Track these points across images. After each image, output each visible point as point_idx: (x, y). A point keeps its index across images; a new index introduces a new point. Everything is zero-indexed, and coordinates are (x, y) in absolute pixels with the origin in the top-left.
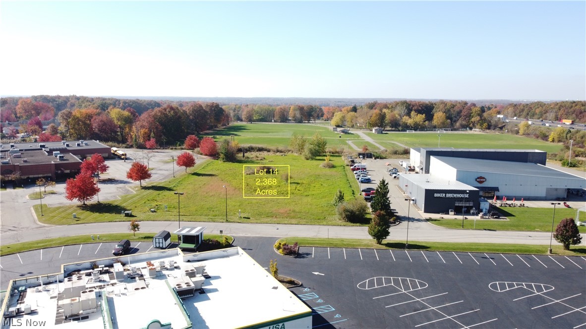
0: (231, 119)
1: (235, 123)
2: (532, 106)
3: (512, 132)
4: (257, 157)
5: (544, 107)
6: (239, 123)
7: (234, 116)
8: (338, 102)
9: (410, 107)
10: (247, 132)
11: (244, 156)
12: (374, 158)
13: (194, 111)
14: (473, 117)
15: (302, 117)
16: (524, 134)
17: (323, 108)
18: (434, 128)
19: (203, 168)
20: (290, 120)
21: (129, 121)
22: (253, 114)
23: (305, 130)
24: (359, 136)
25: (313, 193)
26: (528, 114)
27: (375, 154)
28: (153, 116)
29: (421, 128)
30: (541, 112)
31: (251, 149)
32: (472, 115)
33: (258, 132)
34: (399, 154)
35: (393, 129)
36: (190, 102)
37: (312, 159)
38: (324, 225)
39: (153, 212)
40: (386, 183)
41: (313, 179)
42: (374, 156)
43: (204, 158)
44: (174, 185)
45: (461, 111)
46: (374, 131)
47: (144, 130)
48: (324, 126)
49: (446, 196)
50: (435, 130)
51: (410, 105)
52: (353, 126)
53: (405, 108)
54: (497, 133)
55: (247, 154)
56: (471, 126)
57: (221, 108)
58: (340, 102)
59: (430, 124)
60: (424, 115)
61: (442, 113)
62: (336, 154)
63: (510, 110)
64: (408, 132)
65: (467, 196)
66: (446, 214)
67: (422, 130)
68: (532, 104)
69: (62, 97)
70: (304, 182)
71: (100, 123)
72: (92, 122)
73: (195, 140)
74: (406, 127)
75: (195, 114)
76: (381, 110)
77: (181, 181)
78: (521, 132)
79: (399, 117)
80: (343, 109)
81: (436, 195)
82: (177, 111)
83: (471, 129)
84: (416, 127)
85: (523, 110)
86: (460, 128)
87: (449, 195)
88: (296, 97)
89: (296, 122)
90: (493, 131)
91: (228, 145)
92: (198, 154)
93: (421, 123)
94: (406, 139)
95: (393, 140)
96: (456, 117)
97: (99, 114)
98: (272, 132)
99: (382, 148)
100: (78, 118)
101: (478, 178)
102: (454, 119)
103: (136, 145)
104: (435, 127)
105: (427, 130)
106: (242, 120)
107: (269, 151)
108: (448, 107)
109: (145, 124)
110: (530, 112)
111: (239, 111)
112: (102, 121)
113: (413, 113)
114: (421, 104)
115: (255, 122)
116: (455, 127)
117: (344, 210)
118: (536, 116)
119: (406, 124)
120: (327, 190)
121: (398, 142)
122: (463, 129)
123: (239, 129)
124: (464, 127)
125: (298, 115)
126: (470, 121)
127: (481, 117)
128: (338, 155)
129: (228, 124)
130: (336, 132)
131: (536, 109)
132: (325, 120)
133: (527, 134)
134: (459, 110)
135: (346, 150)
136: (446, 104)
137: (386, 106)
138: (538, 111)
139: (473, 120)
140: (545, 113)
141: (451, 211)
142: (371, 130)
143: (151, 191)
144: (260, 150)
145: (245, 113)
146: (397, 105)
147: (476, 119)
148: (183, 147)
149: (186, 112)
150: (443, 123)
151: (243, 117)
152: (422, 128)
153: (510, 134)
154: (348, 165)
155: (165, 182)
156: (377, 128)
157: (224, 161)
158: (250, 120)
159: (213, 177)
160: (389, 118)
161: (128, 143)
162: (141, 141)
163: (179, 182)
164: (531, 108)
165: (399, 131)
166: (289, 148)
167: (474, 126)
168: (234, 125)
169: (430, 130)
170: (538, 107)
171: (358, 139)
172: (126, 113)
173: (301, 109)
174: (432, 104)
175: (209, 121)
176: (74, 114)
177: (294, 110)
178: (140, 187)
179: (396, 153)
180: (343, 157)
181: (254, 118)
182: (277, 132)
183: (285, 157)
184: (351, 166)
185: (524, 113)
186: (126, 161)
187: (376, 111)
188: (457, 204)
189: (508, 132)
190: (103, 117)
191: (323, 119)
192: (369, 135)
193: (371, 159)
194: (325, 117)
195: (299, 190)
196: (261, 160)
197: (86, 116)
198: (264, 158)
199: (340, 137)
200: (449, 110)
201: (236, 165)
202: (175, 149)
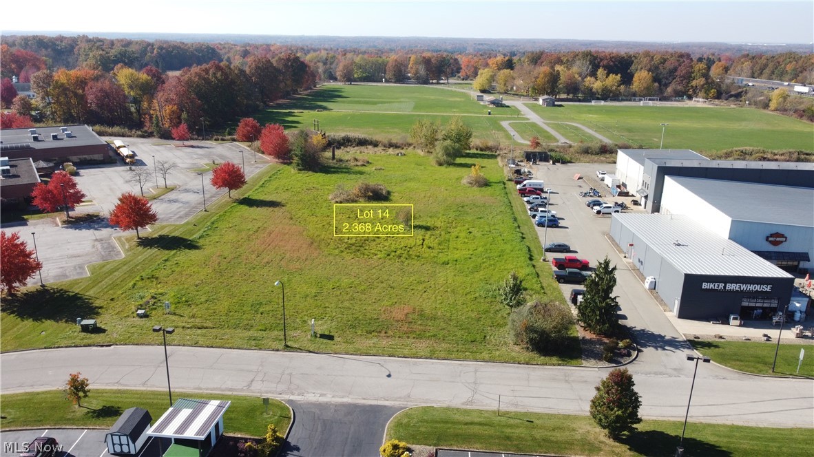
0: (320, 76)
1: (326, 84)
2: (781, 60)
3: (756, 103)
4: (356, 160)
5: (800, 63)
6: (331, 85)
7: (325, 72)
8: (479, 44)
9: (597, 61)
10: (343, 102)
11: (333, 158)
12: (551, 162)
13: (257, 68)
14: (694, 79)
15: (427, 74)
16: (776, 110)
17: (459, 57)
18: (632, 96)
19: (262, 186)
20: (409, 78)
21: (148, 90)
22: (353, 70)
23: (432, 97)
24: (518, 112)
25: (456, 257)
26: (773, 72)
27: (553, 154)
28: (187, 83)
29: (613, 96)
30: (795, 69)
31: (346, 142)
32: (693, 75)
33: (359, 102)
34: (592, 154)
35: (571, 96)
36: (261, 46)
37: (450, 164)
38: (484, 361)
39: (141, 316)
40: (611, 266)
41: (452, 215)
42: (551, 158)
43: (267, 162)
44: (201, 232)
45: (675, 69)
46: (541, 102)
47: (171, 106)
48: (463, 91)
49: (725, 287)
50: (634, 100)
51: (595, 58)
52: (506, 93)
53: (588, 63)
54: (732, 106)
55: (339, 153)
56: (690, 93)
57: (303, 63)
58: (482, 44)
59: (627, 89)
60: (619, 75)
61: (646, 72)
62: (488, 152)
63: (747, 65)
64: (593, 103)
65: (768, 288)
66: (723, 323)
67: (615, 100)
68: (781, 55)
69: (66, 38)
70: (438, 224)
71: (99, 94)
72: (86, 92)
73: (253, 127)
74: (590, 95)
75: (259, 74)
76: (552, 68)
77: (216, 221)
78: (773, 105)
79: (580, 79)
80: (490, 62)
81: (705, 286)
82: (228, 71)
83: (690, 98)
84: (606, 95)
85: (766, 66)
86: (672, 96)
87: (730, 287)
88: (418, 36)
89: (419, 83)
90: (725, 102)
91: (306, 141)
92: (258, 152)
93: (614, 88)
94: (594, 117)
95: (573, 120)
96: (667, 79)
97: (96, 79)
98: (382, 103)
99: (562, 140)
100: (63, 85)
101: (772, 235)
102: (664, 81)
103: (159, 132)
104: (634, 95)
105: (622, 100)
106: (335, 79)
107: (375, 145)
108: (655, 62)
109: (173, 96)
110: (776, 68)
111: (331, 64)
112: (102, 90)
113: (600, 72)
114: (613, 57)
115: (357, 81)
116: (665, 94)
117: (526, 328)
118: (788, 77)
119: (591, 89)
120: (480, 249)
121: (583, 125)
122: (677, 98)
123: (331, 95)
124: (679, 95)
125: (422, 72)
126: (690, 85)
127: (707, 79)
128: (490, 153)
129: (315, 86)
130: (482, 103)
131: (786, 64)
132: (463, 79)
133: (783, 110)
134: (672, 67)
135: (504, 143)
136: (653, 57)
137: (559, 61)
138: (789, 68)
139: (694, 83)
140: (801, 72)
141: (734, 319)
142: (537, 100)
143: (154, 251)
144: (362, 143)
145: (341, 67)
146: (575, 57)
147: (698, 82)
148: (235, 137)
149: (244, 71)
150: (647, 88)
151: (338, 74)
152: (615, 97)
153: (753, 108)
154: (510, 180)
155: (187, 223)
156: (546, 97)
157: (300, 170)
158: (349, 78)
159: (276, 209)
160: (564, 79)
161: (146, 129)
162: (167, 126)
163: (213, 223)
164: (779, 62)
165: (580, 101)
166: (410, 141)
167: (695, 93)
168: (324, 88)
169: (627, 100)
170: (791, 62)
171: (519, 119)
172: (143, 76)
173: (427, 62)
174: (630, 57)
175: (282, 85)
176: (56, 78)
177: (416, 63)
178: (136, 239)
179: (586, 151)
180: (499, 159)
181: (356, 76)
182: (389, 102)
183: (403, 158)
184: (518, 183)
185: (767, 71)
186: (133, 167)
187: (544, 69)
188: (745, 304)
189: (749, 104)
190: (106, 84)
191: (459, 77)
192: (534, 108)
193: (547, 163)
194: (462, 74)
195: (429, 248)
196: (363, 165)
197: (77, 81)
198: (368, 162)
199: (490, 113)
200: (657, 68)
201: (320, 177)
202: (223, 140)
